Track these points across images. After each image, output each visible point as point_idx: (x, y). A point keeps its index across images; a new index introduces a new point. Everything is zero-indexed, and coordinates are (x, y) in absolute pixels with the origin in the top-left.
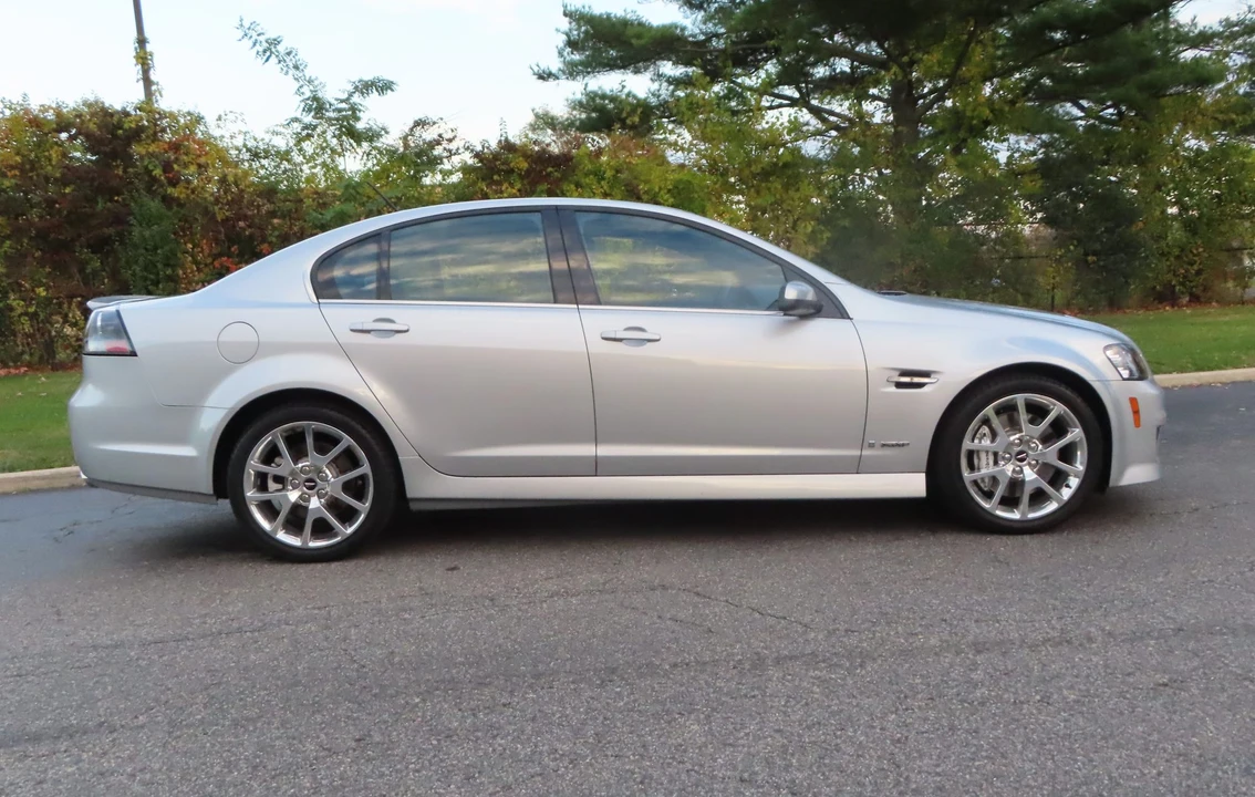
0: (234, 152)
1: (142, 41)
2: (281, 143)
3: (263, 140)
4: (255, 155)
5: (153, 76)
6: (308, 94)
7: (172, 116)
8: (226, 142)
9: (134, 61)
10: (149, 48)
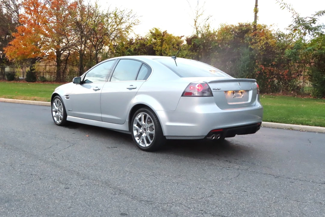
0: (273, 35)
1: (256, 6)
2: (287, 32)
3: (281, 31)
4: (279, 36)
5: (258, 15)
6: (295, 17)
7: (260, 26)
8: (272, 32)
9: (253, 11)
10: (258, 7)
